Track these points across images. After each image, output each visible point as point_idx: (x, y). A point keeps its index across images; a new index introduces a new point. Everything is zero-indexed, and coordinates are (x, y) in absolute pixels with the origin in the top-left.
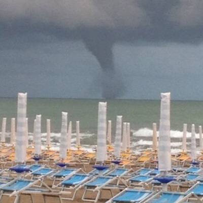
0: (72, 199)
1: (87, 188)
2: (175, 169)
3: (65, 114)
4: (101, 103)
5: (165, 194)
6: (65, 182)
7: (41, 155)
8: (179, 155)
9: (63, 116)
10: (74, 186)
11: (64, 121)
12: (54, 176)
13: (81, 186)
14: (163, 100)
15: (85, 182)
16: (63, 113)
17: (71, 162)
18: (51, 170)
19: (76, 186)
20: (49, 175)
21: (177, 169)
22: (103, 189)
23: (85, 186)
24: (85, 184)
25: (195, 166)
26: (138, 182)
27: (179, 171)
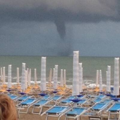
0: (26, 113)
1: (35, 106)
2: (90, 96)
3: (24, 64)
4: (43, 58)
5: (76, 108)
6: (22, 103)
7: (14, 89)
8: (95, 89)
9: (23, 65)
10: (27, 105)
11: (24, 68)
12: (18, 100)
13: (31, 105)
14: (75, 55)
15: (34, 103)
16: (23, 63)
17: (30, 92)
18: (16, 97)
19: (28, 105)
20: (15, 99)
21: (91, 96)
22: (44, 107)
23: (34, 105)
24: (34, 104)
25: (102, 94)
26: (66, 103)
27: (92, 97)
